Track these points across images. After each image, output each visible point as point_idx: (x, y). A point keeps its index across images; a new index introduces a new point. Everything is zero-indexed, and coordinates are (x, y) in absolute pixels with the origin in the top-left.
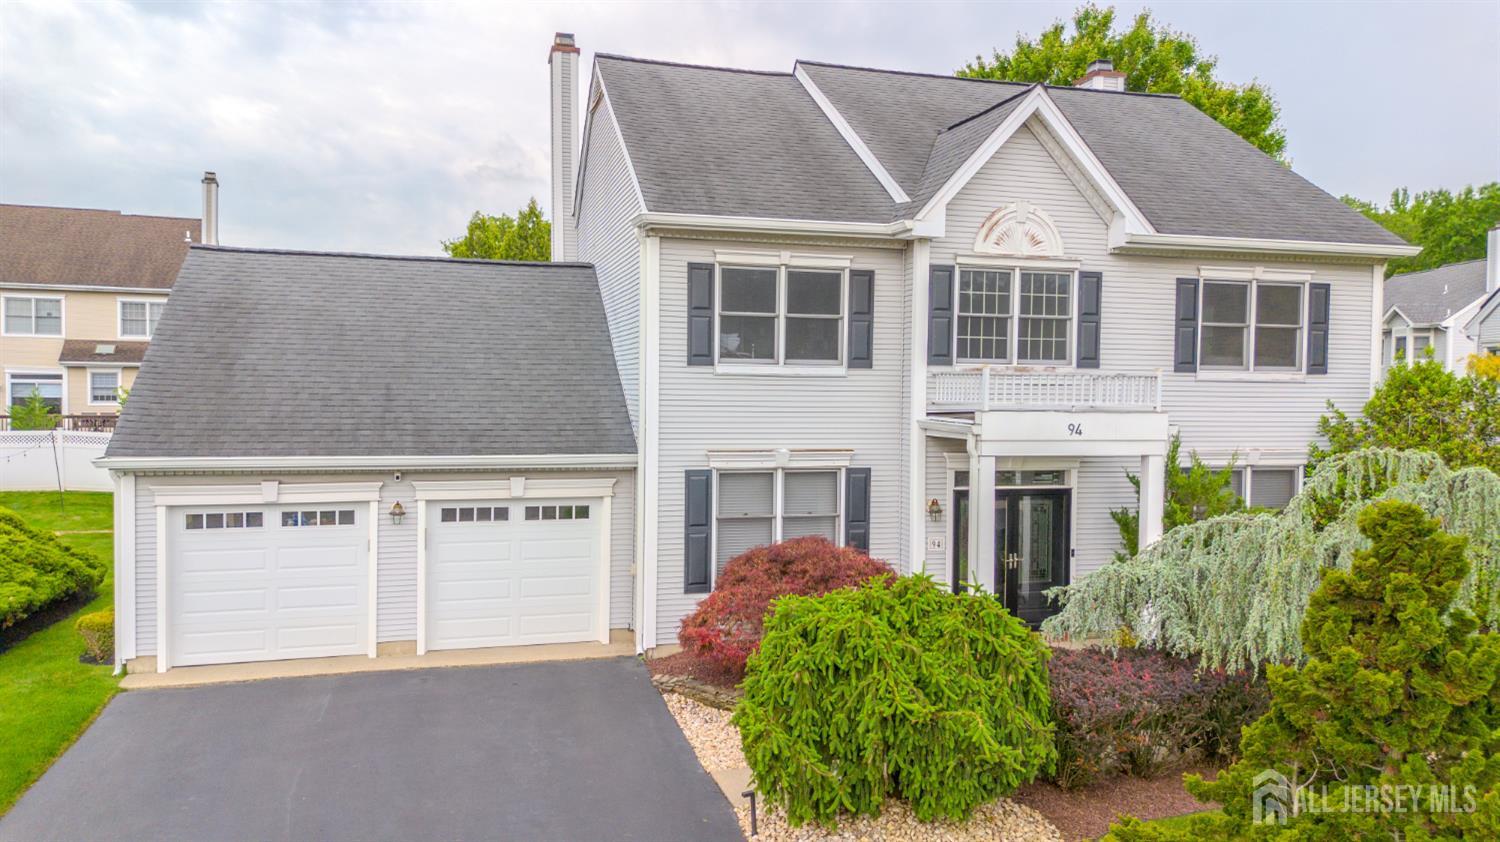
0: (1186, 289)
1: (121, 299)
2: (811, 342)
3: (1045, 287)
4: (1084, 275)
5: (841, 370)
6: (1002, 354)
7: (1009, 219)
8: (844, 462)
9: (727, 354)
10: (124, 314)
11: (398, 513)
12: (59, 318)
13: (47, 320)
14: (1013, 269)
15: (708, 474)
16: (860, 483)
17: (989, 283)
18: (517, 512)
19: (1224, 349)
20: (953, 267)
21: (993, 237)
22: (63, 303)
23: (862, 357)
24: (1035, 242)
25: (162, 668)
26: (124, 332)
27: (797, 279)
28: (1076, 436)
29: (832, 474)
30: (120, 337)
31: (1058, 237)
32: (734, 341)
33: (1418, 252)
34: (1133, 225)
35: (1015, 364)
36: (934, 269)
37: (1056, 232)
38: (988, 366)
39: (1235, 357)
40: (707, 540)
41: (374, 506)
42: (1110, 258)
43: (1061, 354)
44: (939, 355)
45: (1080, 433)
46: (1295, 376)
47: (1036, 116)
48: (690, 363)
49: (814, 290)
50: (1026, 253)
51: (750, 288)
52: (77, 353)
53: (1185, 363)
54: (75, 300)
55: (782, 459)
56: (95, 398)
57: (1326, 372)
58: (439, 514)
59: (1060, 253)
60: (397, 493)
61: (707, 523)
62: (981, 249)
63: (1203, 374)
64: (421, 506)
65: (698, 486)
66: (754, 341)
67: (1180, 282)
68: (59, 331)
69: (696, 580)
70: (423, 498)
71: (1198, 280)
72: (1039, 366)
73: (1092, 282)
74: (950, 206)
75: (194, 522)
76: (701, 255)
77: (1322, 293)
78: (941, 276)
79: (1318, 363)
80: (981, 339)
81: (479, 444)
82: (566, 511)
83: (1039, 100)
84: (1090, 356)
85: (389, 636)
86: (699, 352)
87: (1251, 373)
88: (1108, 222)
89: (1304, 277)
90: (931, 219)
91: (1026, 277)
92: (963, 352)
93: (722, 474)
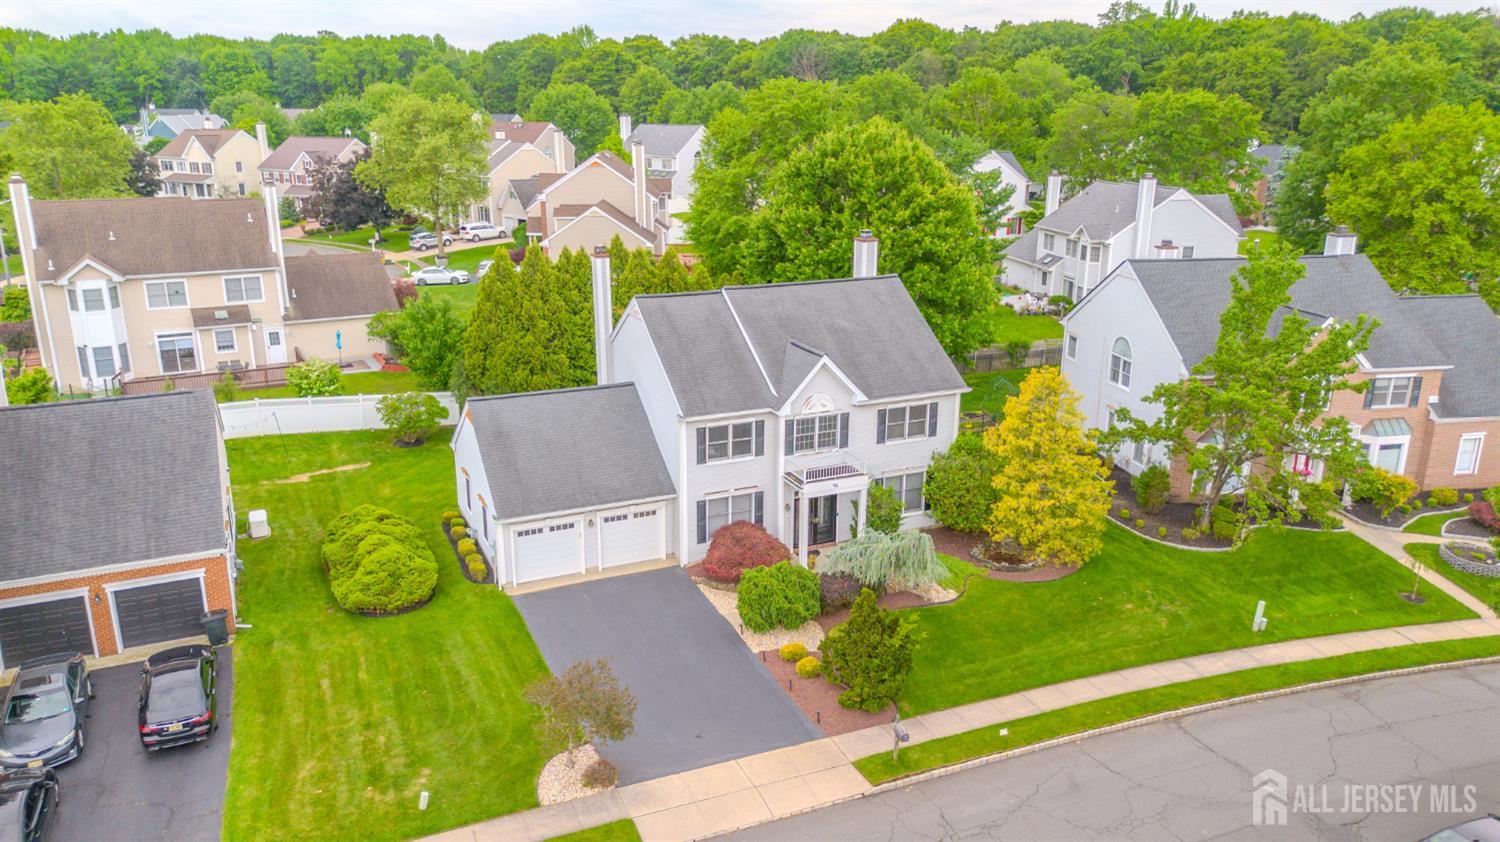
0: (882, 416)
1: (224, 277)
2: (742, 448)
3: (828, 421)
4: (842, 415)
5: (752, 458)
6: (812, 447)
7: (815, 401)
8: (754, 490)
9: (712, 457)
10: (227, 287)
11: (590, 523)
12: (184, 294)
13: (177, 295)
14: (816, 417)
15: (705, 502)
16: (760, 497)
17: (806, 424)
18: (631, 517)
19: (896, 432)
20: (795, 420)
21: (809, 408)
22: (186, 285)
23: (760, 452)
24: (824, 406)
25: (514, 589)
26: (229, 300)
27: (736, 428)
28: (836, 488)
29: (750, 495)
30: (227, 304)
31: (833, 403)
32: (713, 452)
33: (969, 390)
34: (861, 397)
35: (815, 451)
36: (787, 422)
38: (809, 452)
39: (901, 435)
40: (705, 524)
41: (584, 522)
42: (854, 408)
43: (834, 443)
44: (789, 451)
45: (838, 486)
46: (923, 439)
47: (824, 366)
48: (698, 463)
49: (742, 431)
50: (821, 411)
51: (719, 433)
52: (203, 318)
53: (881, 439)
54: (192, 280)
55: (730, 494)
56: (219, 348)
57: (936, 435)
58: (604, 522)
59: (834, 409)
60: (590, 518)
61: (705, 519)
62: (805, 413)
63: (888, 443)
64: (598, 521)
65: (701, 507)
66: (721, 452)
67: (879, 413)
68: (186, 303)
69: (702, 539)
71: (886, 411)
72: (825, 450)
73: (846, 418)
74: (792, 403)
75: (521, 535)
76: (701, 426)
77: (934, 407)
78: (790, 425)
79: (933, 432)
80: (806, 444)
81: (618, 496)
82: (648, 514)
83: (825, 360)
84: (844, 444)
85: (589, 566)
86: (701, 458)
87: (906, 441)
88: (854, 395)
89: (928, 402)
90: (786, 410)
91: (821, 419)
92: (798, 448)
93: (710, 501)
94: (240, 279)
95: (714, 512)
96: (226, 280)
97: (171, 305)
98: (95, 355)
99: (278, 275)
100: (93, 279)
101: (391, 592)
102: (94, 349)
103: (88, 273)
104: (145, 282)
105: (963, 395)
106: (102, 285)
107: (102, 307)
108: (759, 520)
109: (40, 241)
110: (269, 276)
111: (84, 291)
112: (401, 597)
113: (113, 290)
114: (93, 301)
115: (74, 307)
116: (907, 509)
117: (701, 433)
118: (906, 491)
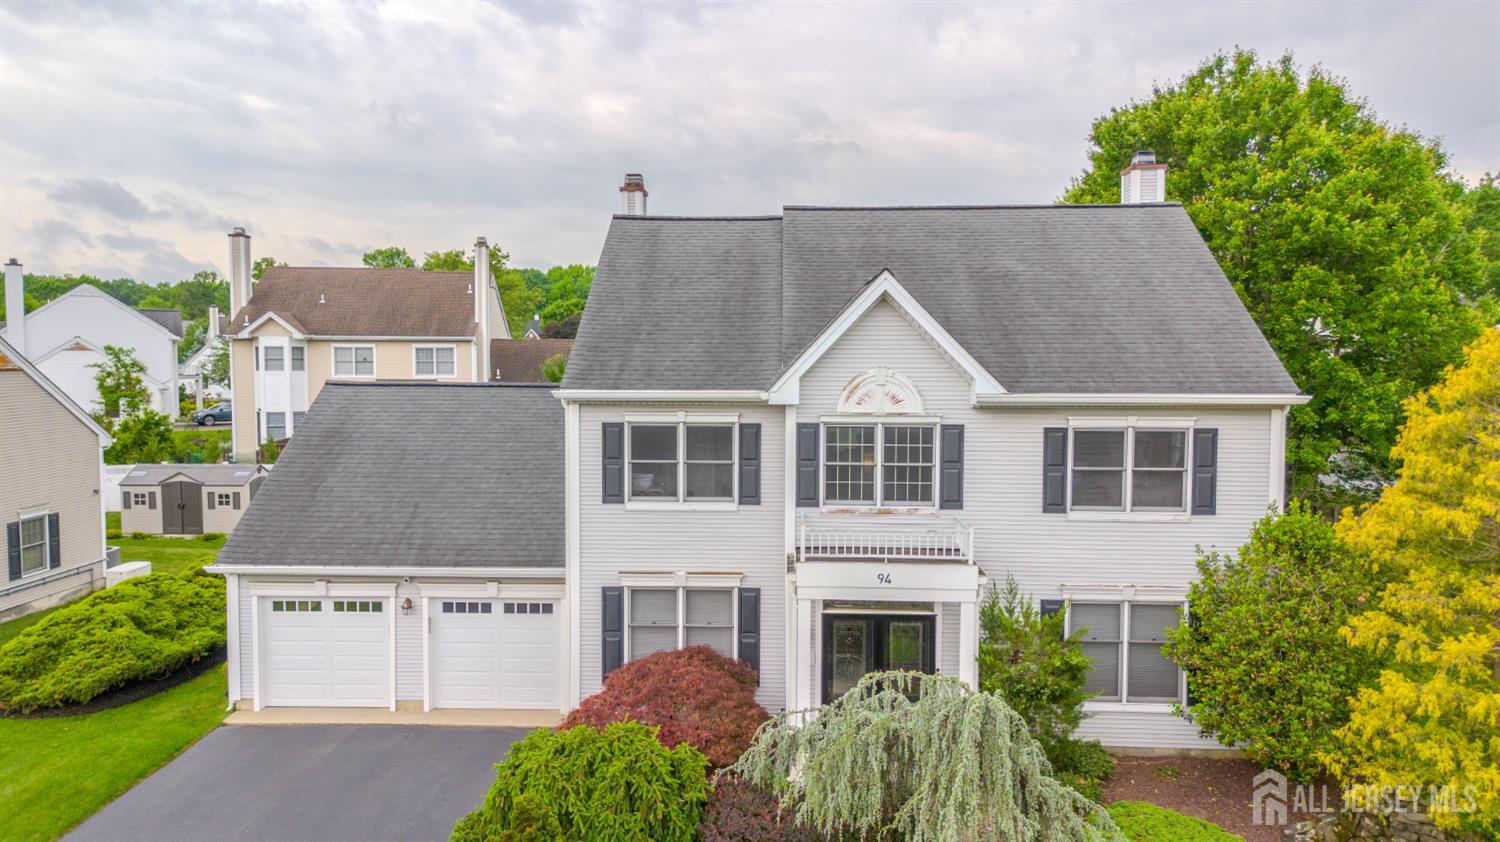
0: (1054, 440)
1: (415, 346)
2: (709, 484)
3: (908, 441)
4: (944, 427)
5: (730, 506)
6: (869, 495)
7: (869, 383)
8: (734, 583)
9: (637, 493)
10: (418, 357)
11: (409, 605)
12: (372, 362)
13: (364, 363)
14: (876, 424)
15: (620, 590)
16: (751, 603)
17: (851, 440)
18: (498, 608)
19: (1098, 491)
20: (818, 425)
21: (855, 398)
22: (374, 350)
23: (751, 495)
24: (896, 400)
25: (257, 708)
27: (693, 432)
28: (884, 584)
29: (728, 592)
30: (414, 376)
31: (917, 395)
33: (1307, 401)
34: (987, 387)
35: (879, 506)
36: (800, 427)
37: (915, 391)
38: (862, 506)
39: (1112, 499)
40: (620, 643)
41: (392, 600)
42: (973, 412)
43: (927, 496)
44: (806, 497)
45: (890, 582)
46: (1177, 517)
47: (884, 300)
48: (604, 502)
49: (710, 441)
50: (887, 411)
51: (655, 440)
53: (1053, 503)
54: (382, 346)
55: (678, 581)
57: (1214, 513)
58: (440, 607)
59: (920, 411)
60: (407, 592)
61: (620, 629)
62: (840, 408)
63: (1075, 515)
64: (425, 601)
65: (612, 600)
66: (661, 484)
67: (1047, 431)
70: (426, 598)
71: (1067, 429)
72: (901, 507)
73: (955, 436)
74: (803, 379)
75: (278, 606)
76: (612, 416)
77: (1207, 441)
78: (807, 434)
79: (1205, 503)
80: (849, 484)
81: (463, 556)
82: (535, 608)
83: (887, 283)
84: (953, 499)
85: (404, 696)
86: (612, 493)
87: (1127, 514)
88: (969, 381)
89: (1186, 423)
90: (786, 390)
91: (889, 432)
92: (831, 494)
93: (634, 591)
94: (432, 349)
95: (646, 617)
96: (418, 350)
97: (357, 373)
98: (268, 422)
99: (473, 348)
100: (280, 336)
102: (268, 414)
103: (271, 328)
104: (334, 345)
105: (1293, 415)
106: (284, 342)
107: (281, 368)
108: (750, 653)
110: (463, 347)
111: (267, 348)
113: (297, 351)
114: (273, 360)
115: (258, 369)
116: (1136, 692)
117: (612, 433)
118: (1131, 644)
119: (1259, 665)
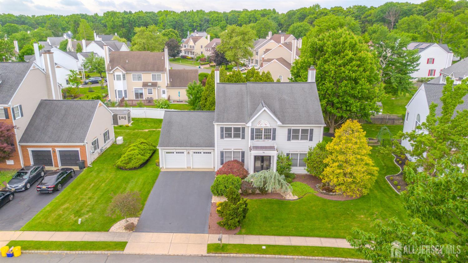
0: (289, 131)
1: (152, 74)
2: (237, 136)
3: (267, 131)
4: (273, 129)
5: (241, 139)
6: (261, 138)
7: (262, 122)
8: (241, 150)
9: (225, 137)
10: (152, 77)
11: (188, 153)
13: (140, 78)
14: (263, 128)
16: (243, 153)
17: (259, 131)
18: (202, 153)
19: (296, 138)
20: (254, 128)
21: (260, 125)
22: (142, 75)
23: (243, 138)
24: (266, 125)
25: (164, 168)
26: (153, 80)
27: (235, 128)
29: (240, 152)
30: (152, 81)
31: (269, 124)
32: (227, 135)
33: (326, 126)
34: (279, 123)
35: (263, 140)
36: (251, 128)
38: (260, 140)
39: (298, 139)
40: (223, 159)
41: (186, 152)
42: (277, 127)
43: (270, 138)
44: (252, 139)
45: (265, 153)
46: (307, 141)
47: (265, 110)
48: (221, 139)
49: (237, 130)
51: (228, 130)
52: (145, 85)
53: (289, 139)
54: (144, 74)
55: (232, 150)
56: (149, 93)
57: (312, 141)
58: (193, 153)
59: (270, 126)
60: (188, 151)
61: (223, 157)
62: (258, 126)
63: (292, 141)
65: (222, 153)
66: (230, 136)
67: (288, 129)
68: (141, 80)
69: (222, 163)
70: (191, 152)
71: (291, 129)
72: (266, 140)
73: (275, 130)
74: (252, 122)
75: (167, 153)
76: (222, 127)
77: (312, 131)
78: (252, 130)
79: (311, 139)
80: (259, 137)
81: (197, 146)
82: (208, 153)
83: (265, 108)
84: (274, 139)
85: (188, 166)
86: (222, 137)
87: (300, 141)
88: (277, 122)
89: (309, 128)
90: (249, 124)
91: (265, 129)
92: (256, 138)
93: (225, 152)
94: (156, 75)
95: (227, 155)
97: (138, 80)
98: (118, 92)
100: (119, 72)
101: (128, 164)
102: (118, 91)
103: (117, 70)
104: (132, 74)
105: (324, 127)
106: (121, 74)
107: (121, 80)
108: (243, 161)
109: (110, 62)
111: (117, 75)
112: (130, 165)
113: (124, 75)
114: (119, 78)
115: (115, 80)
116: (300, 166)
117: (222, 129)
118: (299, 159)
119: (315, 164)
